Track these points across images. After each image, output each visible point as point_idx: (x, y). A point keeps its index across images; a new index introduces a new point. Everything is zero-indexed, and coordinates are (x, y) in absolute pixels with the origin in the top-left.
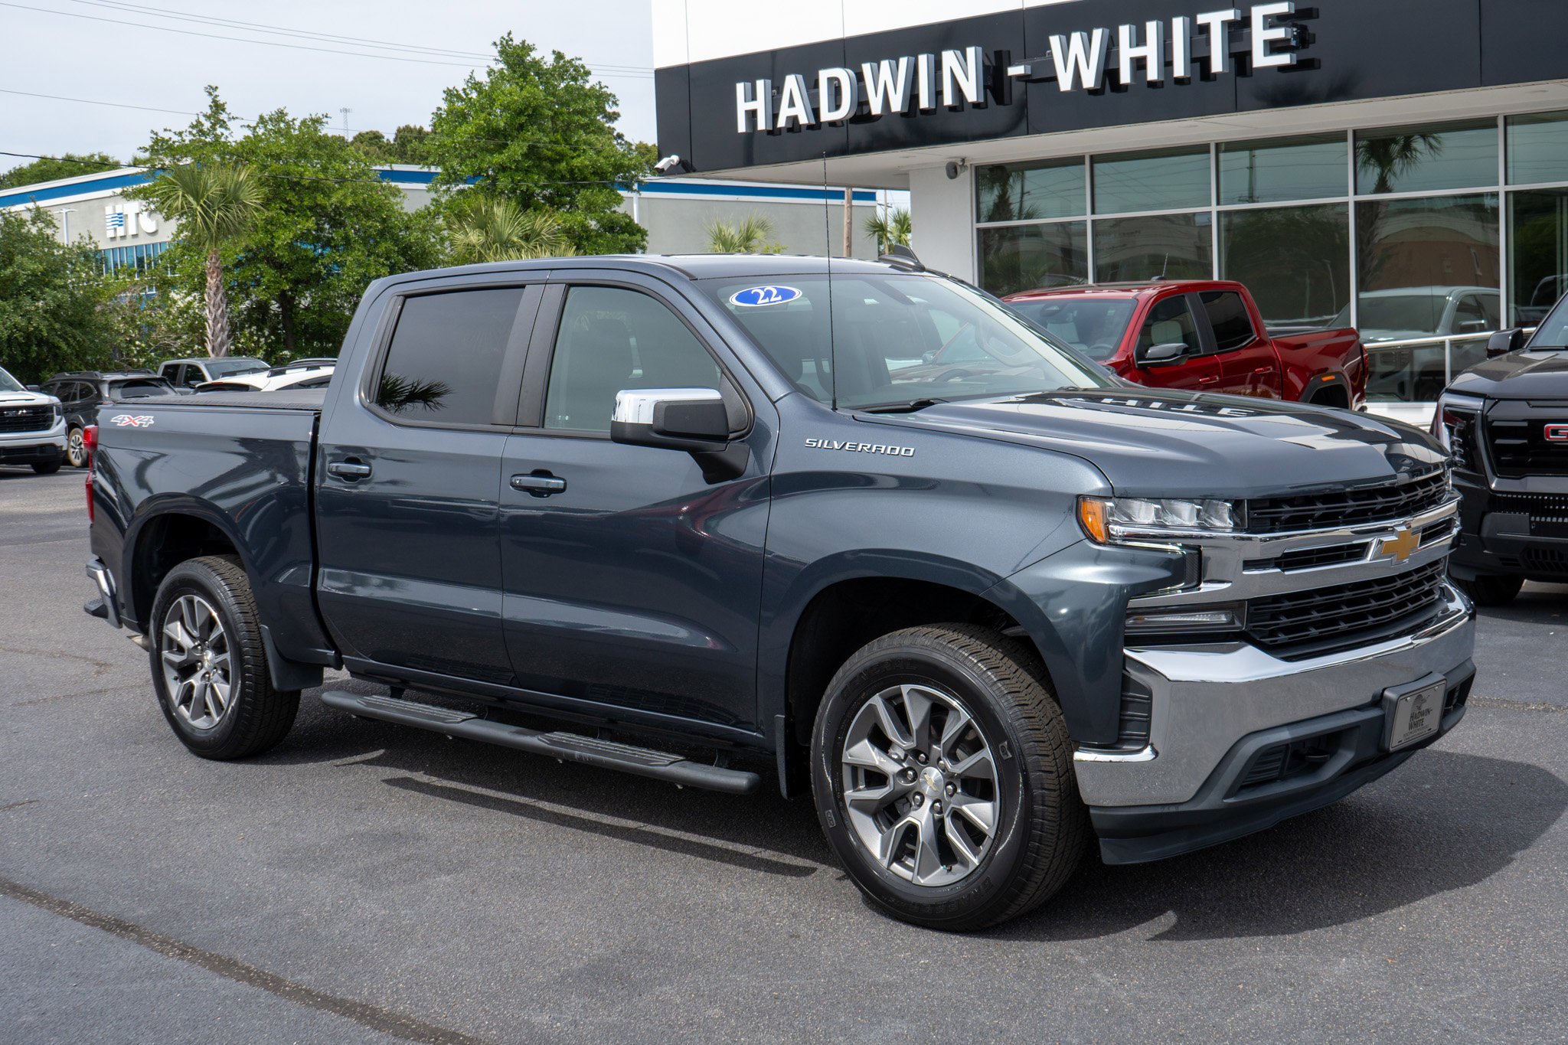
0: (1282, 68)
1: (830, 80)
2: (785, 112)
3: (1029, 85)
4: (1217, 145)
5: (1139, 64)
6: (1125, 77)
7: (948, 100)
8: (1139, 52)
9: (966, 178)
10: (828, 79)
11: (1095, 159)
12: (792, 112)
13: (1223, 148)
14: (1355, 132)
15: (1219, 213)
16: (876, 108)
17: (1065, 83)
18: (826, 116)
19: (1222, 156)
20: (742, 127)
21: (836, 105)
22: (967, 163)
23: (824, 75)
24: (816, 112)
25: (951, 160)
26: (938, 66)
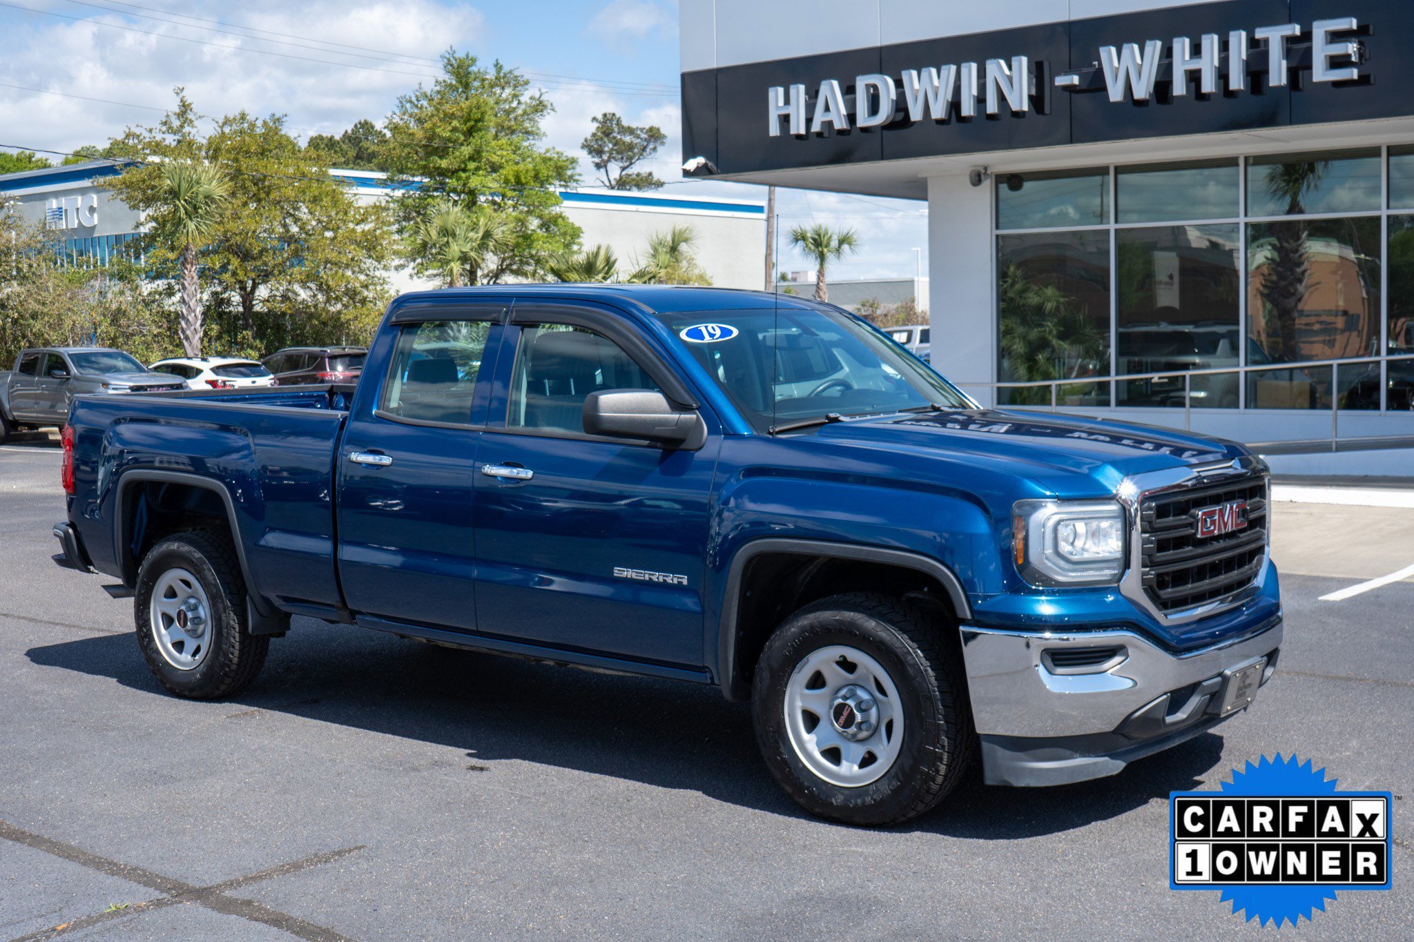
1: (868, 86)
2: (819, 118)
3: (1073, 95)
4: (1246, 159)
5: (1194, 77)
6: (1179, 88)
7: (992, 107)
8: (1194, 65)
9: (987, 185)
10: (866, 85)
11: (1120, 170)
12: (827, 118)
13: (1251, 161)
14: (1388, 148)
15: (1246, 224)
16: (916, 114)
17: (1115, 93)
18: (863, 120)
19: (1250, 169)
20: (774, 130)
21: (874, 109)
22: (989, 172)
23: (861, 83)
25: (974, 168)
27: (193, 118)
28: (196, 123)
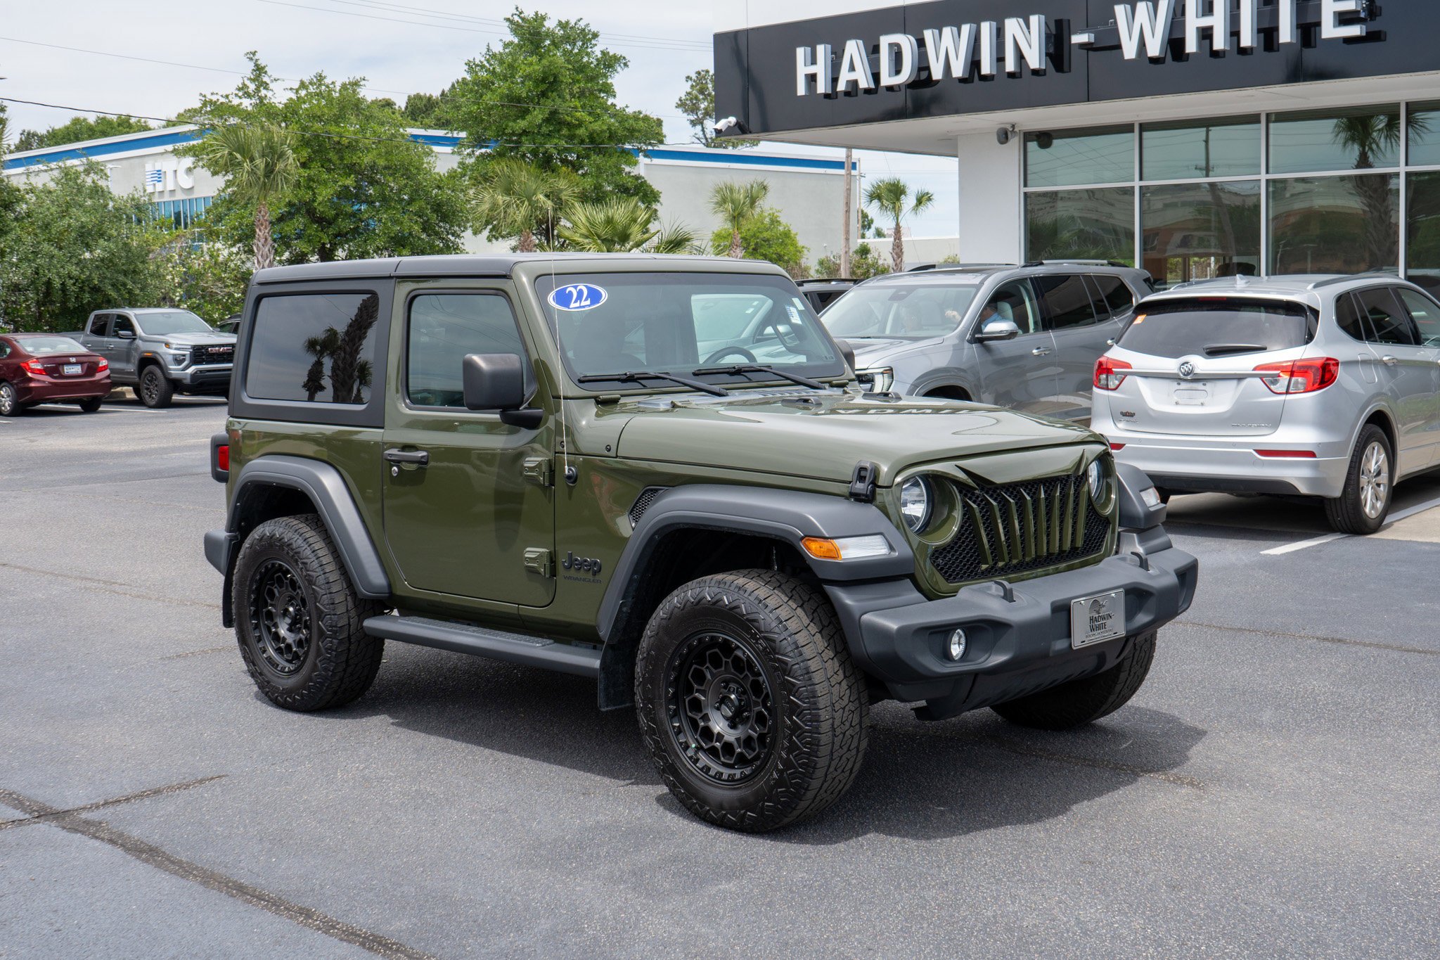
0: (1348, 40)
1: (891, 45)
2: (845, 77)
3: (1090, 53)
4: (1268, 115)
5: (1206, 34)
6: (1191, 46)
7: (1010, 66)
8: (1205, 22)
9: (1015, 143)
10: (889, 44)
11: (1144, 127)
12: (852, 76)
13: (1273, 118)
14: (1407, 104)
15: (1268, 181)
16: (937, 73)
17: (1130, 51)
18: (887, 80)
19: (1272, 125)
20: (801, 90)
21: (897, 69)
22: (1016, 130)
23: (885, 41)
24: (876, 77)
25: (1003, 126)
26: (1000, 33)
27: (268, 82)
28: (271, 86)
